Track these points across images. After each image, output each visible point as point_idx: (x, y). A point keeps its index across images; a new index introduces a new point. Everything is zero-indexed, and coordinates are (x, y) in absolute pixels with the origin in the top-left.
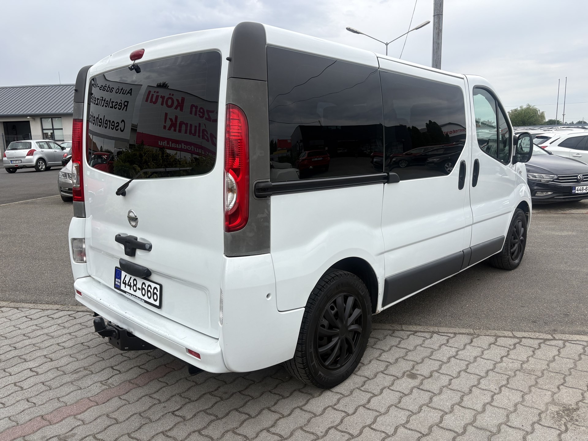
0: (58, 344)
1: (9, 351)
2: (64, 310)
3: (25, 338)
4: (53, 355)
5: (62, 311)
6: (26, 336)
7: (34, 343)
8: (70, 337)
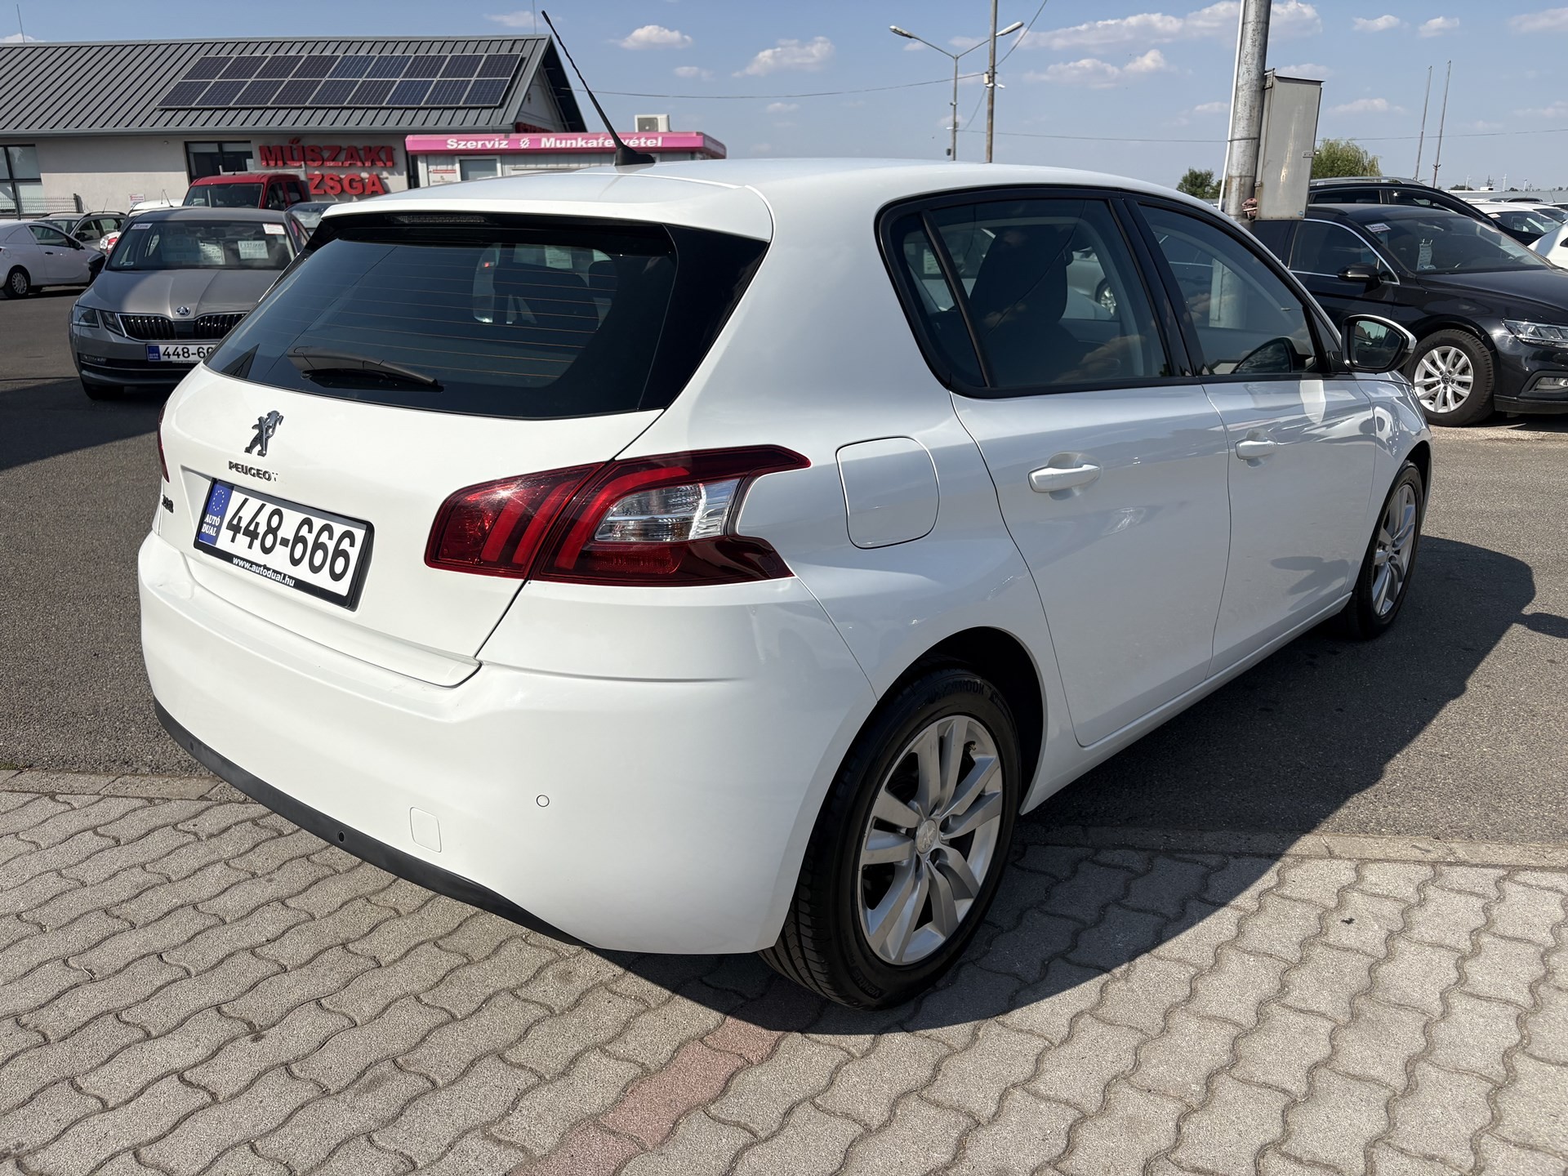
0: (252, 950)
1: (71, 988)
2: (230, 801)
3: (117, 925)
4: (250, 1000)
5: (221, 804)
6: (118, 917)
7: (158, 945)
8: (288, 917)
